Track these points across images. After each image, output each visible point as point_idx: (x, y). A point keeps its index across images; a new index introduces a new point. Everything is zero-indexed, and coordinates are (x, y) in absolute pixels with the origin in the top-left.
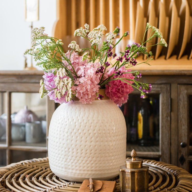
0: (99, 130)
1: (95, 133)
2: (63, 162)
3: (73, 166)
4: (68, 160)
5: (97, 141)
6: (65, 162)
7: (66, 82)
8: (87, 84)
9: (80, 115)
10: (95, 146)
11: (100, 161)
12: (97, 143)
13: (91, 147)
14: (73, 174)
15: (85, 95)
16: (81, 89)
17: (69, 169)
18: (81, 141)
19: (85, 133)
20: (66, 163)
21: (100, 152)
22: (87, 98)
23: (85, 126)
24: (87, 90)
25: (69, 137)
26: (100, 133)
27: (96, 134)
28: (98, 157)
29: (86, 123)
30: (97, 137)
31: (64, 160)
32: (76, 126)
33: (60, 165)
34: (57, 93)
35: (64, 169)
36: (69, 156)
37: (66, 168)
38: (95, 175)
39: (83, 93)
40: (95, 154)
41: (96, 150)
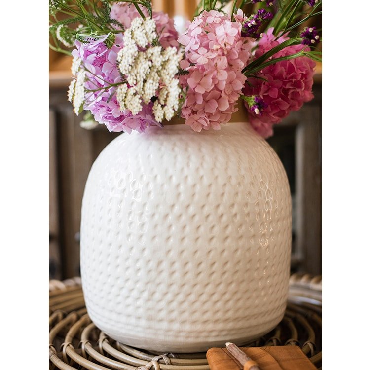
0: (246, 204)
1: (236, 215)
2: (140, 302)
3: (171, 311)
4: (157, 296)
5: (241, 237)
6: (148, 300)
7: (158, 61)
8: (216, 69)
9: (188, 165)
10: (236, 250)
11: (246, 291)
12: (241, 243)
13: (226, 253)
14: (171, 333)
15: (207, 102)
16: (199, 84)
17: (161, 320)
18: (197, 239)
19: (208, 216)
20: (150, 304)
21: (248, 266)
22: (213, 111)
23: (208, 195)
24: (216, 87)
25: (159, 228)
26: (248, 214)
27: (238, 217)
28: (242, 281)
29: (210, 185)
30: (241, 226)
31: (145, 295)
32: (179, 195)
33: (130, 310)
34: (129, 97)
35: (143, 322)
36: (159, 284)
37: (150, 319)
38: (233, 332)
39: (204, 96)
40: (236, 272)
41: (239, 262)
